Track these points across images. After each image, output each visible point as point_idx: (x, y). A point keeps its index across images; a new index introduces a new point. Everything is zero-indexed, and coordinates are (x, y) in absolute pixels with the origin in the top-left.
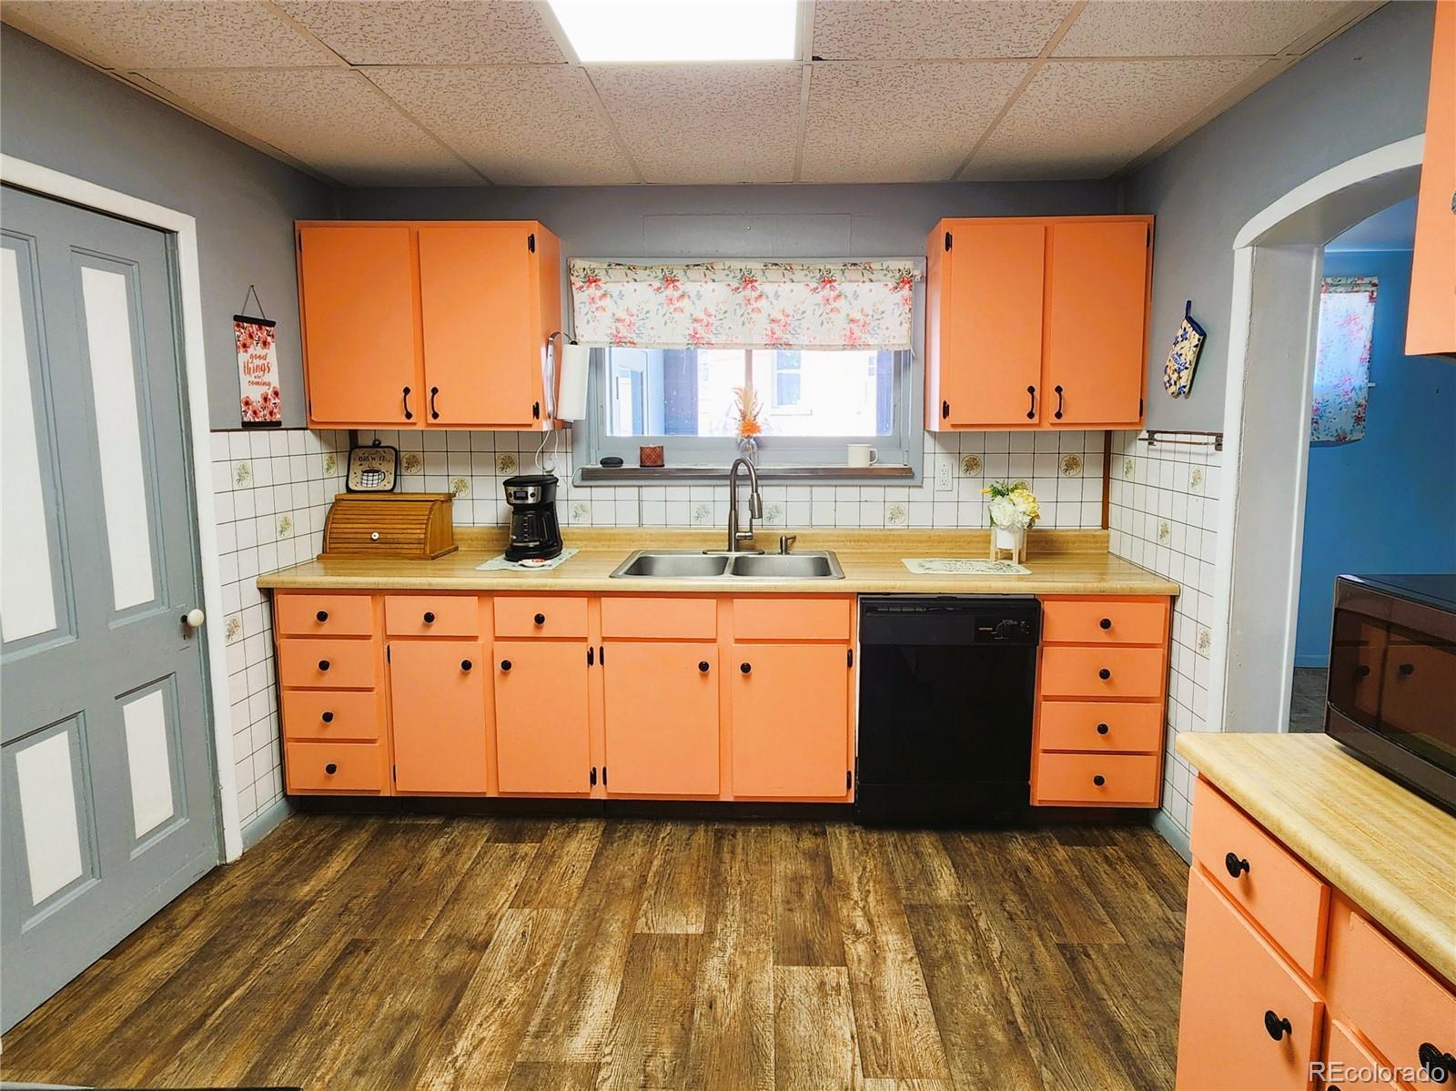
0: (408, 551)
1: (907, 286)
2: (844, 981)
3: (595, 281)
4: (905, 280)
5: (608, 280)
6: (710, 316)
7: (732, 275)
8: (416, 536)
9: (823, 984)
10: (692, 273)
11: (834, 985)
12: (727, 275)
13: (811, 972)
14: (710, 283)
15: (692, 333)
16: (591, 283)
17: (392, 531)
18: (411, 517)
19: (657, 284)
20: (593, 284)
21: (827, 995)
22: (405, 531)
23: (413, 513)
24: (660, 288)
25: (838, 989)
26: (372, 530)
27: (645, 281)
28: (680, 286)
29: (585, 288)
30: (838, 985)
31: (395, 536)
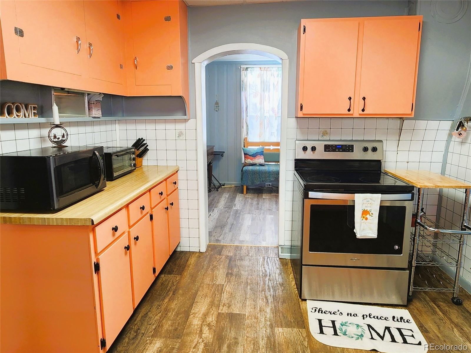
2: (221, 308)
9: (229, 307)
11: (225, 307)
13: (232, 311)
21: (228, 304)
25: (224, 305)
30: (223, 307)
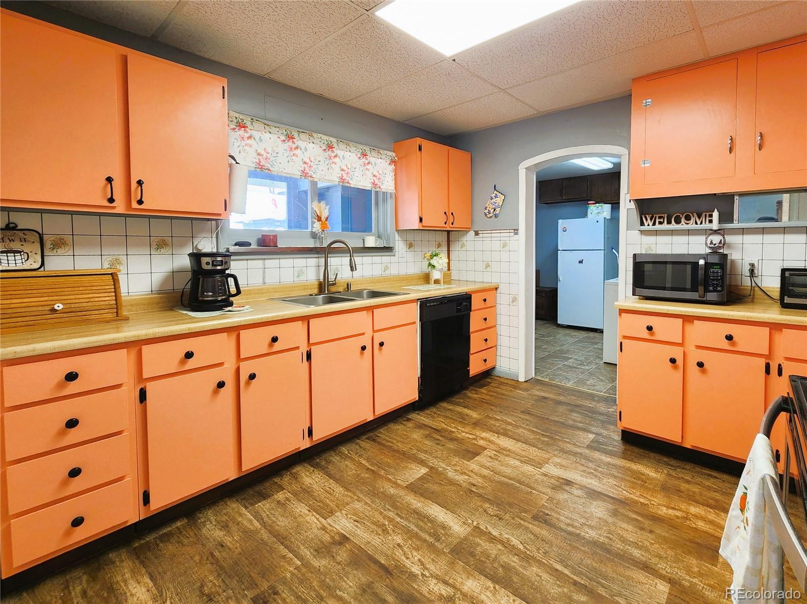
0: (98, 316)
1: (393, 164)
3: (244, 127)
4: (393, 162)
5: (252, 128)
6: (311, 162)
7: (322, 142)
8: (107, 303)
10: (302, 135)
12: (320, 141)
14: (312, 144)
15: (303, 170)
16: (241, 128)
17: (77, 301)
18: (94, 288)
19: (283, 138)
20: (243, 129)
22: (92, 300)
23: (96, 284)
24: (285, 141)
26: (53, 302)
27: (276, 134)
28: (296, 142)
29: (237, 130)
31: (81, 305)
